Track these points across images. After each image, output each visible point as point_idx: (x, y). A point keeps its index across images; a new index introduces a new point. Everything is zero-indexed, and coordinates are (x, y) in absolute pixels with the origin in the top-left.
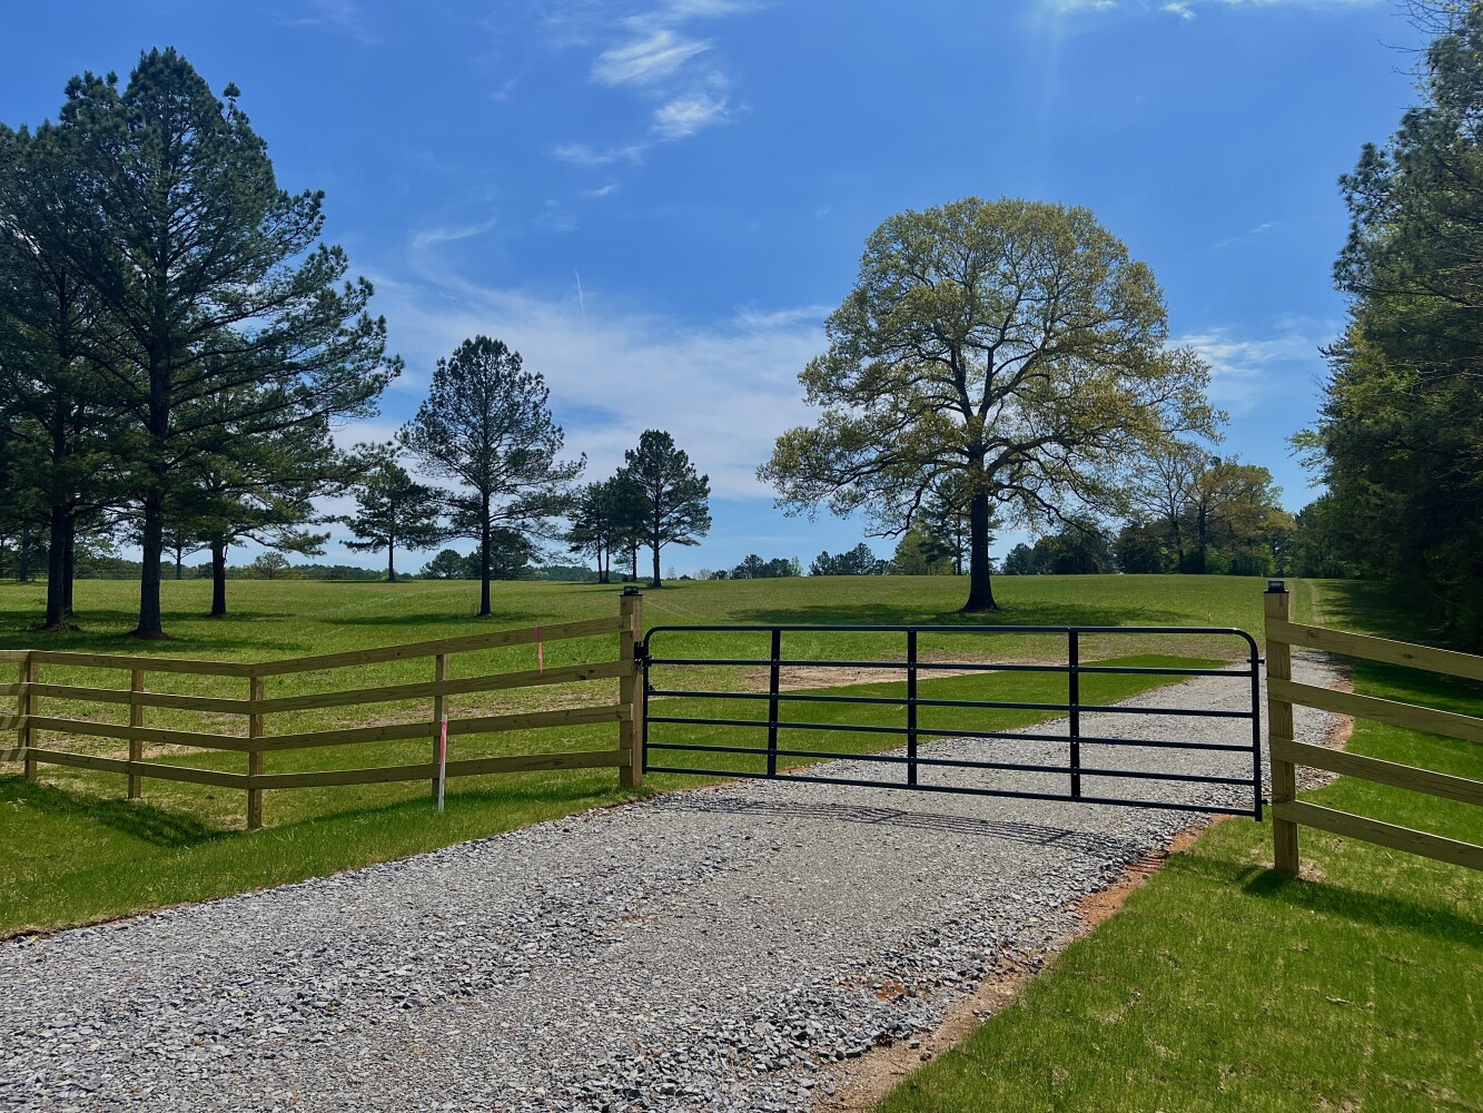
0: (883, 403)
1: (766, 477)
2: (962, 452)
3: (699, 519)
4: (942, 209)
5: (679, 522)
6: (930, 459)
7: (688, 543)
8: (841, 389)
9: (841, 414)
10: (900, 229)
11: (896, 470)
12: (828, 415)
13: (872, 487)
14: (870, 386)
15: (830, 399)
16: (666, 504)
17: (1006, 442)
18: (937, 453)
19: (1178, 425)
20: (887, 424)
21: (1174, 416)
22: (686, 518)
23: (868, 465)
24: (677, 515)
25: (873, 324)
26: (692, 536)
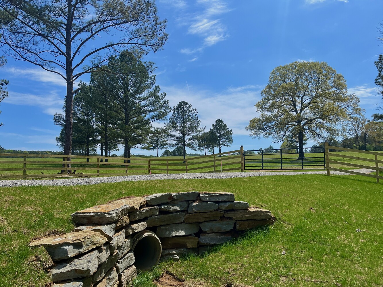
0: (276, 111)
1: (248, 130)
2: (296, 122)
3: (230, 140)
4: (288, 65)
5: (225, 141)
6: (288, 124)
7: (227, 146)
8: (265, 108)
9: (265, 114)
10: (278, 70)
11: (279, 127)
12: (262, 114)
13: (273, 131)
14: (272, 107)
15: (262, 111)
16: (222, 137)
17: (306, 119)
18: (289, 122)
19: (352, 113)
20: (276, 116)
21: (351, 111)
22: (227, 140)
23: (272, 126)
24: (225, 139)
25: (273, 93)
26: (228, 144)
